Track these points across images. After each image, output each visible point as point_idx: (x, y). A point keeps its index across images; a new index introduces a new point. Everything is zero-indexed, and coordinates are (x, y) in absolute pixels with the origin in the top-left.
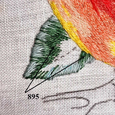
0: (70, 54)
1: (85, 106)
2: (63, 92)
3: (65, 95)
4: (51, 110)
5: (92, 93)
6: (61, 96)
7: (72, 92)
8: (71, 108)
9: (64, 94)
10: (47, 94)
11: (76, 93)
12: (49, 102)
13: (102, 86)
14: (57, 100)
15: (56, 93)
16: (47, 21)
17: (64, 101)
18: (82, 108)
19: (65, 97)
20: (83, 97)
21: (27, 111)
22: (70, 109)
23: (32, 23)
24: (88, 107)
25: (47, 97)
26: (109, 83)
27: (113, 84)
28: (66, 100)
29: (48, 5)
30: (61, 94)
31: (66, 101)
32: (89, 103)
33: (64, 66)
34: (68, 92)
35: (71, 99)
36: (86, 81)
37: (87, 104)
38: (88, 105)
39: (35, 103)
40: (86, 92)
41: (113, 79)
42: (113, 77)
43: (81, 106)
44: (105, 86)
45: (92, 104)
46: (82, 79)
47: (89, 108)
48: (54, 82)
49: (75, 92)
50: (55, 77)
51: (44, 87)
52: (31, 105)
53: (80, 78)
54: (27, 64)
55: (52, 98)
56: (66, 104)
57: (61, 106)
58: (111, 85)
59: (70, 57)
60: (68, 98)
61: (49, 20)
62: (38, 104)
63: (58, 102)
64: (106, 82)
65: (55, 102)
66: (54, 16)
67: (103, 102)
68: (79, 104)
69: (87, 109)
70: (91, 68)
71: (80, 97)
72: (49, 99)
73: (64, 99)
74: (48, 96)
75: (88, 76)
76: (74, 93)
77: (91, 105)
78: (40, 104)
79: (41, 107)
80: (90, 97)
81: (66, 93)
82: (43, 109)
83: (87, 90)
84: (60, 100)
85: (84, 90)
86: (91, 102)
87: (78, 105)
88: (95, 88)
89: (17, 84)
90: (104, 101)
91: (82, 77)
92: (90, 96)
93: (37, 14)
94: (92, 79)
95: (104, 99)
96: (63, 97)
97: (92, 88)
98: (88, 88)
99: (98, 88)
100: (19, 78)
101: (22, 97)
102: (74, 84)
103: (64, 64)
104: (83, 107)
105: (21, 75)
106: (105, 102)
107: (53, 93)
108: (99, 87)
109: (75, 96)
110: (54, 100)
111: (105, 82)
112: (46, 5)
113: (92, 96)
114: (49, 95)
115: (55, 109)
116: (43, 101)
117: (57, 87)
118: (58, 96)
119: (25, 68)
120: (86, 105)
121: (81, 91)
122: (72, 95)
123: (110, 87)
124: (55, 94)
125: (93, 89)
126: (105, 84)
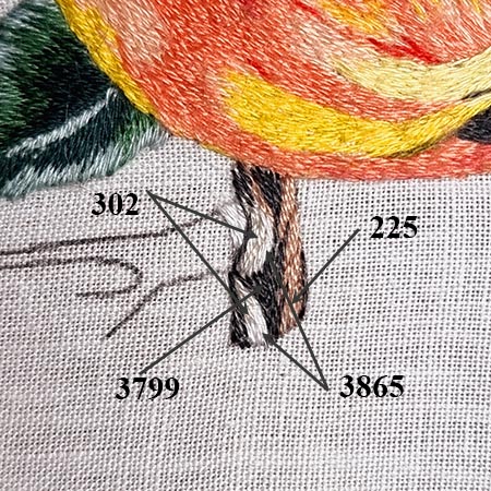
1: (125, 291)
2: (55, 240)
3: (60, 250)
4: (9, 301)
5: (152, 246)
6: (47, 253)
7: (83, 242)
8: (77, 295)
9: (57, 246)
11: (96, 244)
13: (190, 225)
14: (32, 266)
15: (31, 244)
17: (56, 271)
18: (113, 297)
19: (58, 257)
20: (119, 257)
22: (73, 297)
24: (137, 294)
28: (61, 266)
30: (46, 247)
31: (61, 271)
32: (140, 282)
34: (71, 239)
35: (78, 264)
40: (132, 243)
43: (111, 290)
45: (149, 284)
47: (137, 299)
48: (29, 206)
49: (93, 240)
50: (31, 191)
56: (60, 280)
57: (44, 286)
60: (70, 261)
63: (34, 272)
64: (205, 212)
65: (23, 273)
67: (190, 278)
68: (107, 281)
69: (131, 299)
71: (109, 258)
73: (54, 265)
76: (91, 245)
77: (147, 286)
81: (62, 243)
83: (135, 237)
84: (40, 268)
85: (124, 238)
86: (147, 278)
87: (101, 287)
88: (163, 231)
92: (141, 252)
95: (194, 268)
96: (52, 257)
97: (154, 229)
98: (140, 230)
99: (173, 231)
104: (119, 292)
106: (196, 279)
107: (18, 242)
109: (95, 254)
110: (20, 267)
113: (151, 256)
114: (6, 247)
115: (21, 296)
117: (36, 223)
118: (36, 253)
120: (130, 287)
121: (114, 239)
122: (85, 251)
125: (156, 235)
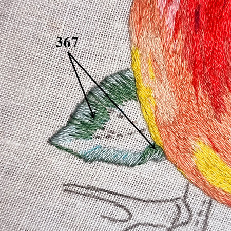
0: (132, 136)
2: (99, 187)
3: (100, 193)
4: (71, 208)
5: (141, 205)
6: (94, 192)
7: (111, 193)
8: (101, 216)
9: (99, 190)
10: (74, 180)
12: (72, 193)
13: (160, 201)
14: (86, 195)
15: (88, 185)
16: (118, 73)
17: (95, 201)
18: (116, 222)
19: (98, 195)
20: (125, 205)
21: (34, 194)
22: (99, 216)
23: (94, 67)
24: (127, 224)
25: (72, 185)
26: (171, 200)
27: (177, 205)
28: (98, 200)
29: (127, 50)
30: (94, 189)
31: (98, 202)
32: (130, 219)
33: (116, 150)
34: (106, 189)
35: (106, 202)
36: (139, 185)
37: (126, 219)
38: (127, 221)
39: (51, 187)
40: (132, 201)
41: (180, 198)
42: (181, 194)
43: (116, 218)
44: (163, 203)
45: (133, 221)
46: (134, 179)
47: (126, 226)
48: (92, 167)
49: (116, 194)
50: (96, 161)
51: (73, 169)
52: (43, 188)
53: (133, 177)
54: (63, 125)
55: (79, 190)
56: (96, 206)
57: (88, 207)
58: (173, 204)
59: (130, 140)
61: (121, 73)
62: (55, 191)
63: (86, 198)
64: (168, 198)
65: (81, 197)
66: (131, 70)
67: (152, 225)
68: (116, 214)
69: (124, 225)
70: (154, 169)
71: (120, 204)
72: (74, 189)
73: (95, 198)
74: (74, 185)
75: (145, 178)
76: (114, 196)
77: (132, 223)
78: (57, 191)
79: (58, 196)
80: (135, 211)
81: (102, 190)
82: (59, 200)
83: (135, 199)
84: (89, 198)
85: (130, 197)
86: (134, 218)
87: (112, 215)
88: (148, 200)
89: (36, 149)
90: (154, 223)
91: (135, 177)
92: (136, 209)
93: (107, 57)
94: (149, 186)
95: (155, 221)
96: (96, 195)
97: (144, 198)
98: (137, 196)
99: (152, 201)
100: (42, 140)
101: (35, 171)
102: (120, 182)
103: (117, 147)
104: (120, 221)
105: (46, 136)
106: (154, 226)
107: (83, 182)
108: (154, 202)
109: (115, 200)
110: (81, 194)
111: (166, 198)
112: (125, 50)
113: (139, 209)
114: (77, 182)
115: (77, 207)
116: (64, 188)
117: (93, 176)
118: (89, 190)
119: (56, 130)
121: (125, 196)
122: (111, 197)
123: (171, 207)
124: (86, 186)
125: (144, 201)
126: (165, 200)
